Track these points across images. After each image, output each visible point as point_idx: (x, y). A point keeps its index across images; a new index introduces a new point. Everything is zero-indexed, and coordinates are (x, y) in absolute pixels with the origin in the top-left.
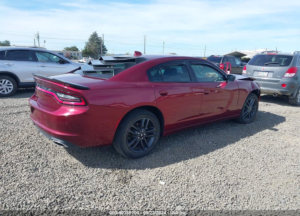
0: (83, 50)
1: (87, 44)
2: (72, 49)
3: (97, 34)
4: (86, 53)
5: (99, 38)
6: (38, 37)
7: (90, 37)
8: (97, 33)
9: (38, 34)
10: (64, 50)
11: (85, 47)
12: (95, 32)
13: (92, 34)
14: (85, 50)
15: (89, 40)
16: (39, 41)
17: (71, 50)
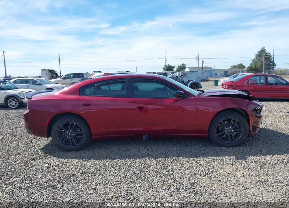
0: (248, 67)
1: (254, 60)
2: (239, 67)
3: (265, 50)
4: (251, 69)
5: (267, 53)
6: (198, 59)
7: (257, 54)
8: (265, 48)
9: (198, 57)
10: (231, 68)
11: (250, 64)
12: (264, 48)
13: (259, 50)
14: (250, 66)
15: (256, 56)
16: (198, 62)
17: (237, 68)
